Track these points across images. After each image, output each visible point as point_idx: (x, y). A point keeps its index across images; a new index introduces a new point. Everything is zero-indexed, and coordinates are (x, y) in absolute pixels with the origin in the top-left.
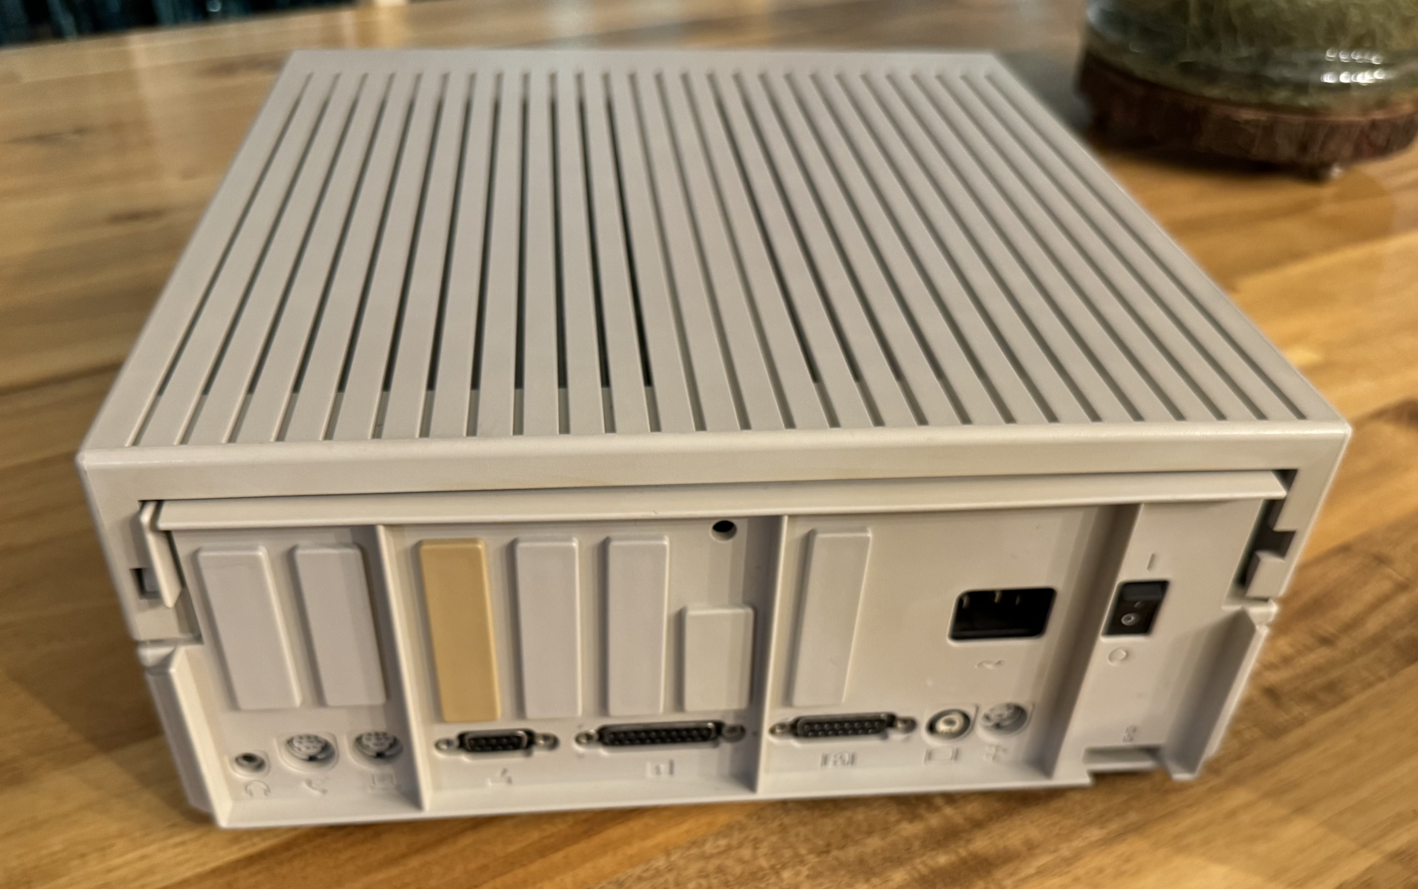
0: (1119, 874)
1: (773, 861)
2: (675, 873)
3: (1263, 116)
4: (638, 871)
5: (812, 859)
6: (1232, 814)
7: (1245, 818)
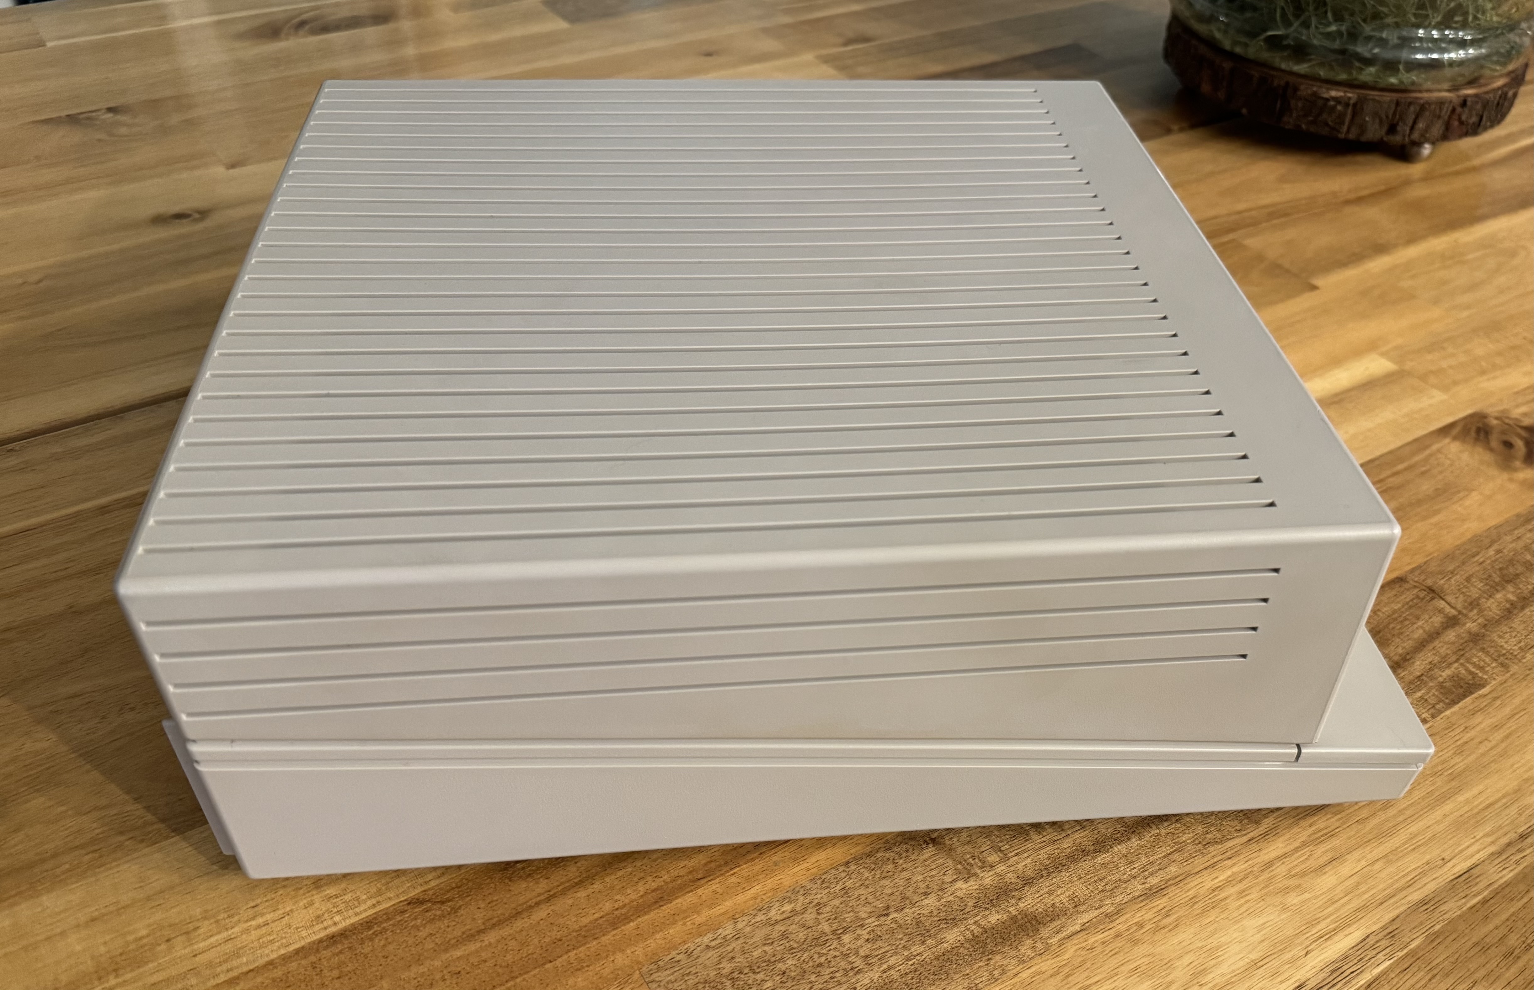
0: (1158, 929)
1: (835, 926)
2: (741, 941)
3: (1352, 95)
4: (706, 939)
5: (872, 922)
6: (1270, 864)
7: (1281, 869)
